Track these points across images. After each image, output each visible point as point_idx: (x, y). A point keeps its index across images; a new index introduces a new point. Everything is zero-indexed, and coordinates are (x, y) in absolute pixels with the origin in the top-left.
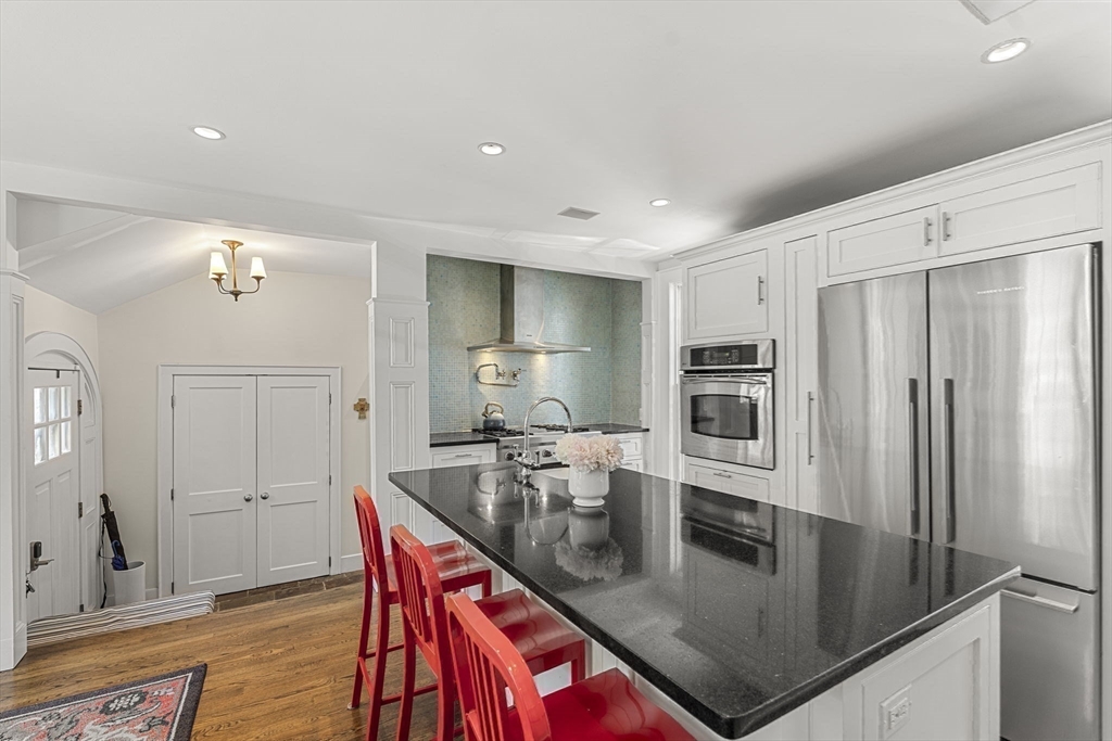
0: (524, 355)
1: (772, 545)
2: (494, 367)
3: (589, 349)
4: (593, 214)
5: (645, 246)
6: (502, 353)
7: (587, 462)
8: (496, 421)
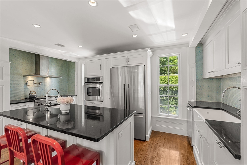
0: (43, 78)
1: (103, 116)
2: (33, 81)
3: (62, 77)
4: (64, 46)
5: (76, 55)
6: (35, 77)
7: (65, 103)
8: (34, 96)
